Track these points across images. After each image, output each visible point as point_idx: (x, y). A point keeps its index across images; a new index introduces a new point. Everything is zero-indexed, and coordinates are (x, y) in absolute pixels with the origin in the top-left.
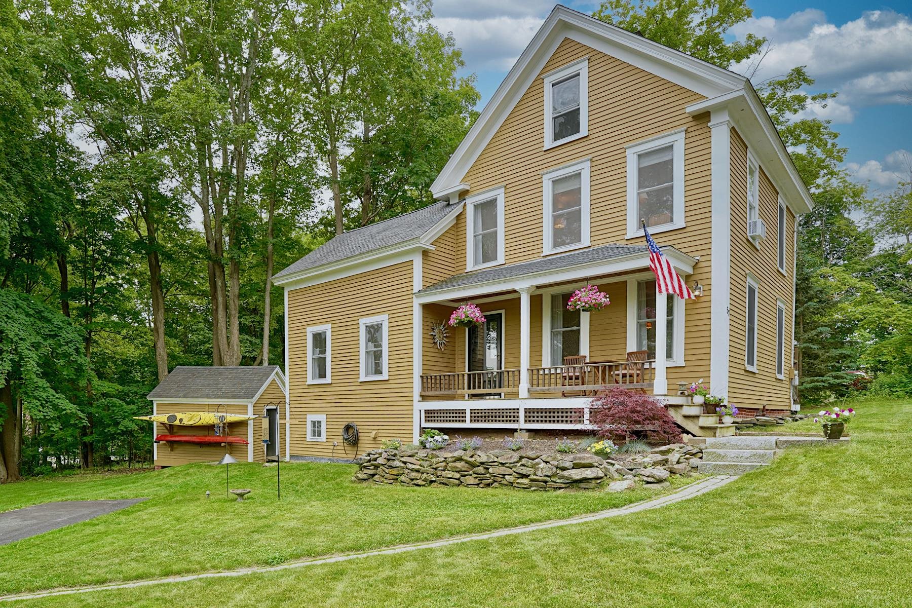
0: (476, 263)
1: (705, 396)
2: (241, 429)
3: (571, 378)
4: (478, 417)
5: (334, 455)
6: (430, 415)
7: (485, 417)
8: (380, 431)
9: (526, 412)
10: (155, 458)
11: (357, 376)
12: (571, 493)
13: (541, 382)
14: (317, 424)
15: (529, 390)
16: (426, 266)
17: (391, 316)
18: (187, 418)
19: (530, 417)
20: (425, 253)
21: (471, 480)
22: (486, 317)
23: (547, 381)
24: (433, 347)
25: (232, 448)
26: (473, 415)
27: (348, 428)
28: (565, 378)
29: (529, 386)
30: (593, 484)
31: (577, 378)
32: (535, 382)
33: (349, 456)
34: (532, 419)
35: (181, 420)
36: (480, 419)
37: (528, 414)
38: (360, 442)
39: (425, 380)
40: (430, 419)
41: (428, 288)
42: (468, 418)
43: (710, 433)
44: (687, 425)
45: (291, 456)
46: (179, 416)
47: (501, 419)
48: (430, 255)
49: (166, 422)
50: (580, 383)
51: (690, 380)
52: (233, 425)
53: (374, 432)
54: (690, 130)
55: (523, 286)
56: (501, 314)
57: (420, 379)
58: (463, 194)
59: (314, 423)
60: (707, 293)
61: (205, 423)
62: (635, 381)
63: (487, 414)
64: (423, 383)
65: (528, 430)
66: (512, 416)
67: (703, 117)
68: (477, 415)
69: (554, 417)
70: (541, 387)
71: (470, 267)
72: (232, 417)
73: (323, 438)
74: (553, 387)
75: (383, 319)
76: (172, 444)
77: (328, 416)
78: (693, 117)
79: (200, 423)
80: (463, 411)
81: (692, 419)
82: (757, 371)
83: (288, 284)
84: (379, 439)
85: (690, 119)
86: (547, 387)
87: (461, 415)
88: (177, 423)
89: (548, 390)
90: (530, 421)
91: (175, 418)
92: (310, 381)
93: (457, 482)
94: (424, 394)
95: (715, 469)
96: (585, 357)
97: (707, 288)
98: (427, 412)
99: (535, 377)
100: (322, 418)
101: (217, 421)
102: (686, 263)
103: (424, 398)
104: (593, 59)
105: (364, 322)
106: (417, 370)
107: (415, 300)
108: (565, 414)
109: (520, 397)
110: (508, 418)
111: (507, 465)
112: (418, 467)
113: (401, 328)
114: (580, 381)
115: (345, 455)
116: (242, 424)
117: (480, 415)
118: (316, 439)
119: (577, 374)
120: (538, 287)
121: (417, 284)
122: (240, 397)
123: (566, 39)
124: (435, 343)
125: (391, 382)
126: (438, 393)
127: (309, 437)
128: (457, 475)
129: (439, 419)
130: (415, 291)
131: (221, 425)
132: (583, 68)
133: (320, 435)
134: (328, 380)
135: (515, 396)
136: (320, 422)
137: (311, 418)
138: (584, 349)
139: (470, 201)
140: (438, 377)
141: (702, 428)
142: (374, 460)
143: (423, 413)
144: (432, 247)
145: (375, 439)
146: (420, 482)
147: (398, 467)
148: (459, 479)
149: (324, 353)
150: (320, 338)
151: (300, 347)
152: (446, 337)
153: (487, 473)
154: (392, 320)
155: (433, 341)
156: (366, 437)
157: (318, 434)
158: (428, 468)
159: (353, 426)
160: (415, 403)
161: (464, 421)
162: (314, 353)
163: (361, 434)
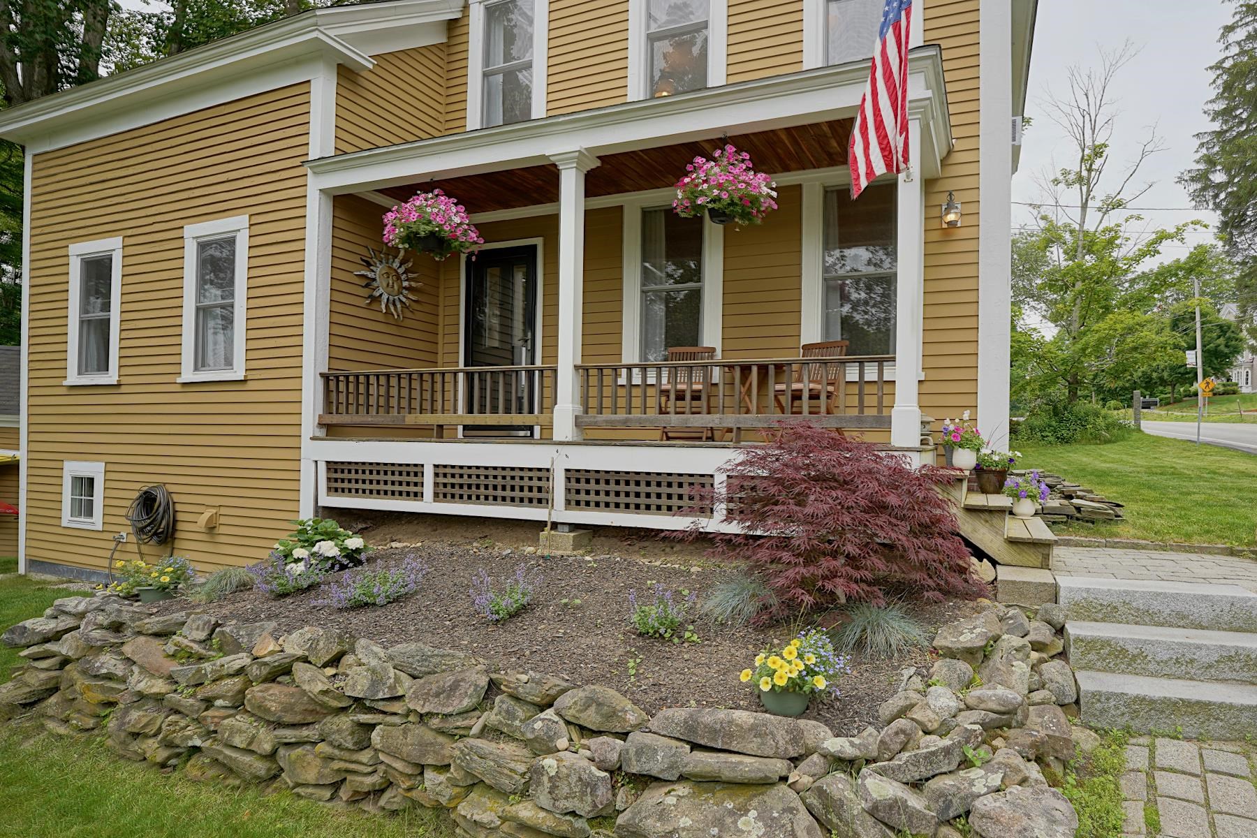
1: (978, 450)
3: (680, 396)
4: (453, 486)
6: (339, 475)
7: (470, 486)
8: (223, 511)
9: (568, 479)
11: (174, 368)
13: (607, 402)
15: (578, 423)
17: (255, 220)
19: (578, 492)
20: (348, 71)
22: (478, 226)
23: (622, 402)
24: (368, 306)
26: (441, 480)
27: (147, 501)
28: (665, 393)
29: (579, 409)
31: (696, 396)
32: (593, 403)
34: (583, 497)
36: (457, 491)
37: (574, 485)
38: (178, 535)
39: (332, 385)
40: (339, 485)
41: (342, 157)
42: (428, 489)
43: (1033, 557)
44: (975, 530)
47: (508, 493)
50: (705, 409)
51: (940, 413)
53: (207, 515)
55: (568, 148)
56: (534, 247)
57: (320, 383)
60: (970, 220)
62: (823, 409)
63: (474, 481)
64: (327, 391)
65: (575, 527)
66: (534, 486)
68: (451, 481)
69: (638, 495)
70: (607, 415)
73: (97, 521)
74: (636, 414)
75: (237, 224)
77: (110, 467)
80: (416, 470)
81: (986, 516)
83: (32, 138)
86: (621, 415)
87: (412, 479)
89: (625, 422)
90: (578, 503)
92: (73, 378)
93: (261, 768)
94: (335, 419)
95: (1135, 714)
96: (713, 350)
97: (971, 208)
98: (332, 466)
99: (593, 392)
100: (94, 469)
103: (331, 430)
105: (194, 231)
106: (314, 357)
107: (311, 179)
108: (664, 490)
109: (555, 439)
110: (526, 494)
111: (435, 722)
112: (159, 686)
114: (704, 402)
117: (457, 480)
118: (83, 522)
119: (695, 387)
121: (320, 141)
124: (375, 300)
125: (252, 385)
126: (362, 418)
129: (360, 486)
130: (311, 158)
133: (90, 513)
134: (112, 377)
136: (91, 481)
137: (74, 468)
138: (712, 334)
140: (362, 379)
141: (1013, 542)
142: (57, 636)
143: (322, 468)
144: (362, 57)
145: (211, 529)
146: (151, 747)
147: (109, 677)
148: (272, 756)
149: (106, 307)
150: (97, 270)
151: (53, 291)
152: (409, 289)
153: (364, 745)
154: (257, 230)
155: (365, 292)
156: (192, 523)
157: (87, 509)
158: (185, 700)
159: (160, 497)
160: (305, 442)
161: (418, 496)
162: (84, 309)
163: (180, 517)
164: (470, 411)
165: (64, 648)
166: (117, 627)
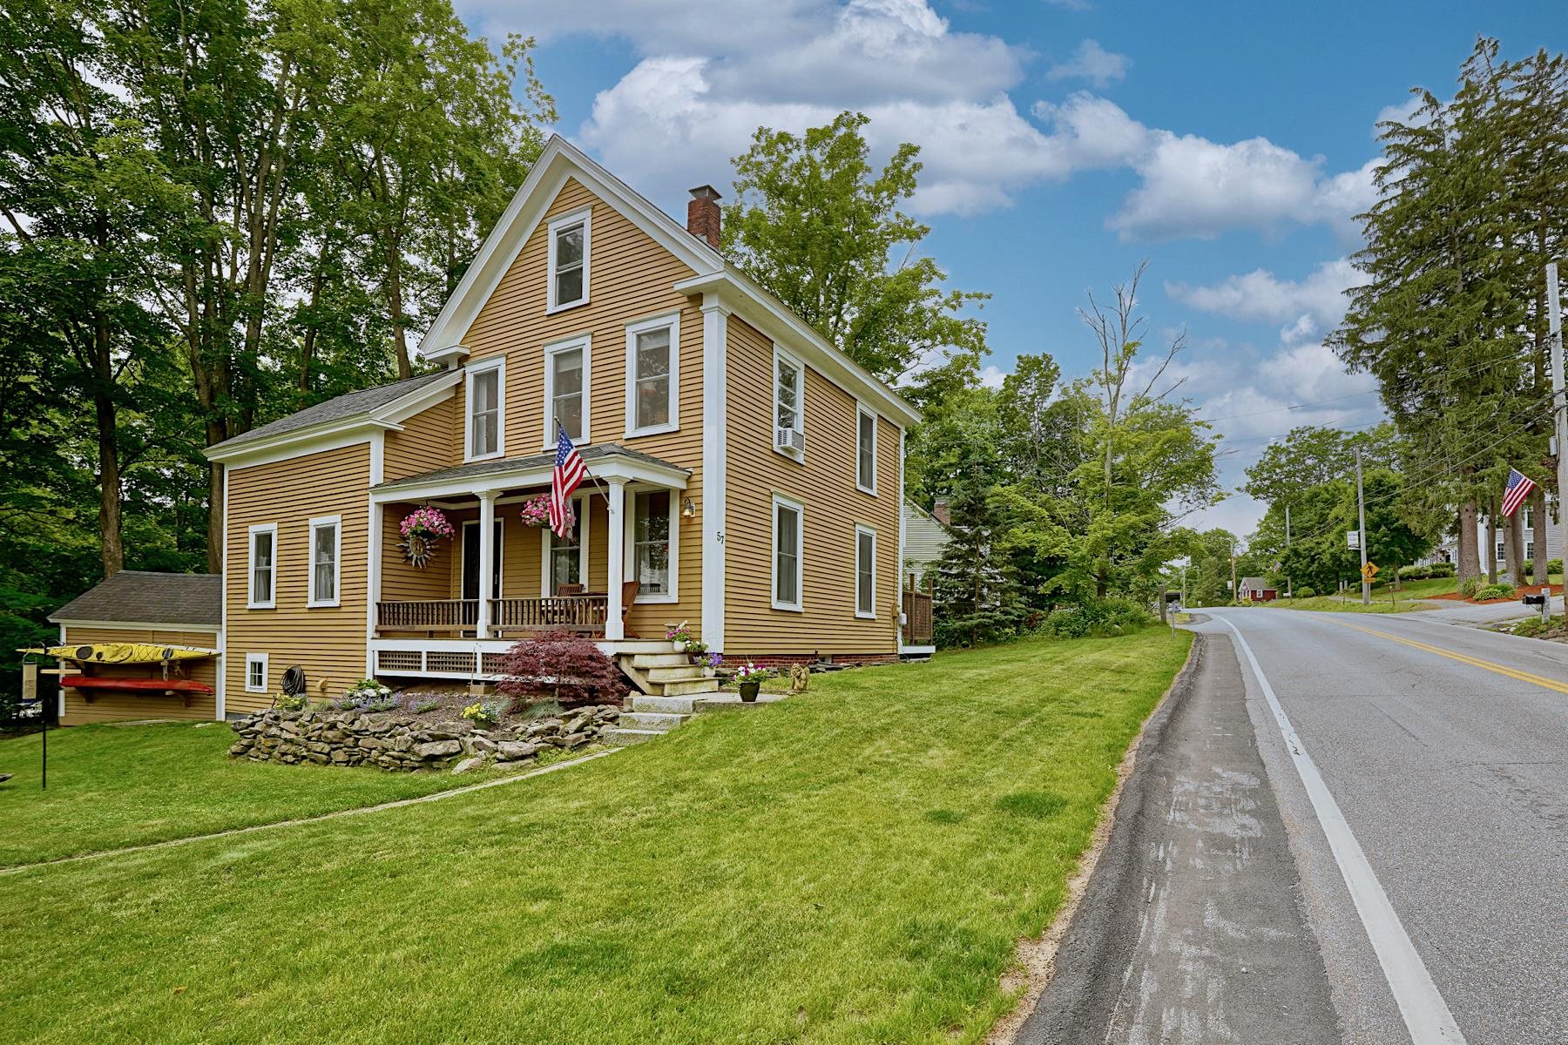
0: (476, 452)
2: (207, 670)
4: (435, 663)
6: (384, 658)
7: (442, 662)
8: (330, 680)
9: (483, 658)
10: (62, 713)
11: (305, 599)
14: (258, 667)
15: (487, 629)
16: (389, 451)
18: (108, 652)
19: (487, 664)
20: (390, 435)
21: (340, 756)
24: (404, 563)
25: (187, 698)
26: (432, 660)
27: (290, 674)
29: (489, 623)
32: (494, 619)
34: (489, 667)
35: (99, 655)
36: (435, 665)
37: (485, 661)
39: (383, 609)
40: (384, 663)
41: (392, 482)
42: (424, 665)
43: (658, 690)
45: (227, 714)
46: (97, 648)
47: (458, 666)
48: (401, 436)
49: (74, 656)
52: (190, 665)
53: (322, 681)
54: (685, 312)
56: (499, 523)
57: (376, 607)
58: (463, 360)
59: (254, 664)
61: (138, 660)
63: (444, 660)
64: (380, 613)
65: (484, 683)
66: (464, 661)
67: (696, 298)
68: (436, 660)
71: (468, 458)
72: (181, 652)
73: (264, 688)
75: (334, 519)
76: (89, 695)
78: (689, 297)
79: (130, 660)
80: (418, 654)
81: (642, 672)
82: (803, 610)
83: (230, 460)
84: (329, 690)
85: (685, 299)
87: (417, 660)
88: (93, 658)
90: (488, 670)
91: (90, 651)
92: (251, 605)
93: (325, 757)
94: (383, 628)
97: (699, 507)
98: (381, 653)
100: (263, 657)
101: (160, 657)
102: (674, 476)
103: (383, 634)
104: (597, 208)
105: (316, 522)
106: (373, 594)
107: (372, 497)
109: (479, 638)
110: (465, 666)
112: (293, 736)
113: (357, 534)
116: (209, 662)
117: (440, 660)
118: (257, 689)
120: (508, 493)
121: (376, 475)
122: (203, 622)
123: (571, 179)
124: (408, 560)
125: (343, 609)
127: (248, 687)
129: (394, 663)
130: (372, 485)
131: (165, 663)
132: (586, 217)
133: (260, 684)
134: (272, 604)
135: (471, 635)
136: (260, 665)
137: (252, 657)
138: (584, 576)
139: (471, 369)
141: (652, 684)
142: (253, 725)
143: (377, 654)
144: (394, 425)
145: (323, 690)
146: (290, 758)
147: (274, 736)
148: (328, 754)
149: (269, 563)
150: (264, 542)
151: (239, 552)
152: (431, 550)
153: (356, 746)
154: (345, 523)
155: (403, 555)
156: (314, 686)
157: (258, 681)
158: (301, 739)
159: (297, 670)
160: (369, 641)
161: (420, 668)
162: (257, 563)
163: (308, 683)
164: (465, 623)
165: (257, 728)
166: (277, 718)
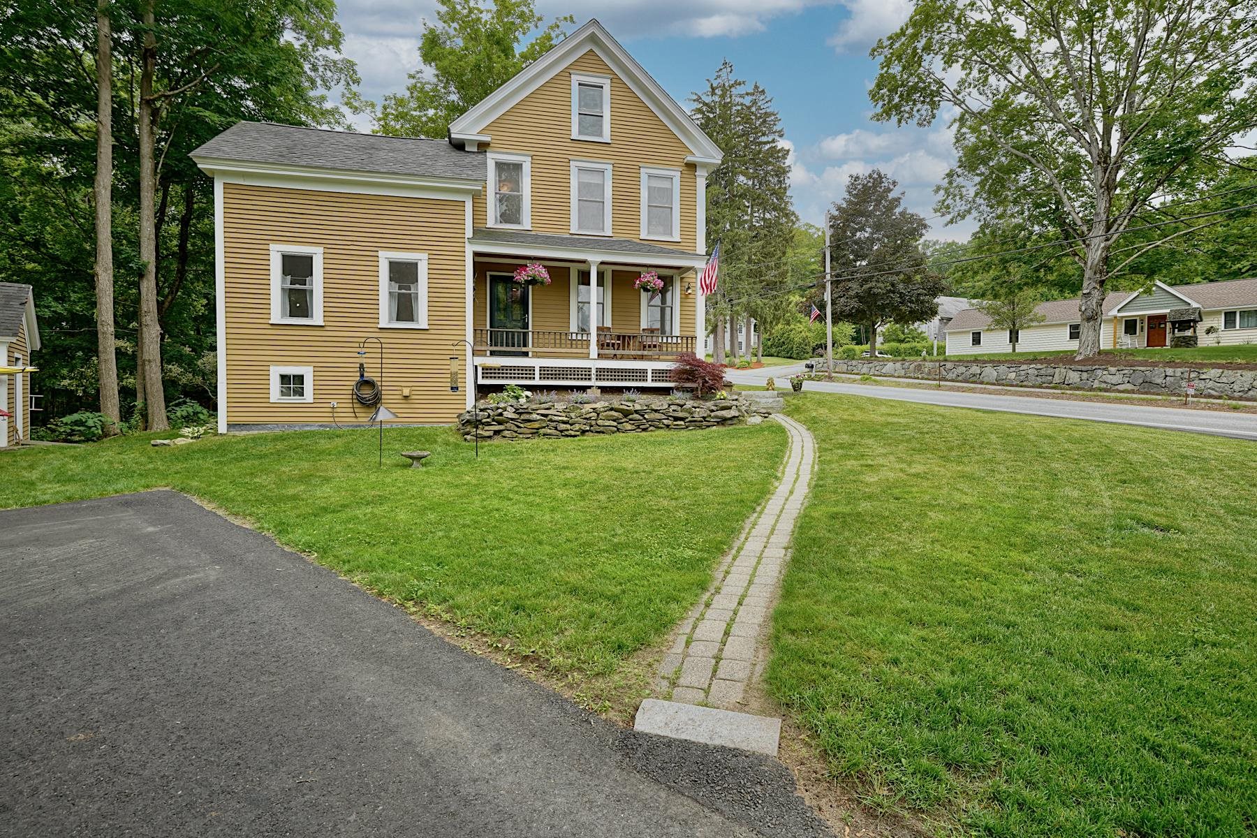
5: (336, 419)
8: (415, 388)
11: (376, 321)
12: (721, 429)
14: (293, 379)
17: (432, 257)
30: (735, 421)
33: (360, 420)
38: (383, 401)
45: (231, 426)
53: (406, 390)
54: (684, 172)
55: (594, 258)
58: (483, 146)
59: (286, 377)
66: (585, 374)
67: (690, 166)
68: (546, 372)
71: (491, 224)
73: (308, 397)
75: (418, 257)
77: (317, 369)
78: (686, 164)
83: (224, 173)
84: (414, 397)
85: (683, 164)
92: (276, 319)
100: (305, 370)
105: (387, 255)
106: (469, 322)
107: (467, 245)
110: (582, 377)
113: (447, 272)
115: (354, 420)
118: (293, 399)
120: (608, 264)
123: (592, 51)
125: (432, 331)
127: (276, 397)
128: (615, 424)
132: (605, 83)
133: (300, 394)
134: (316, 321)
135: (587, 357)
136: (300, 377)
137: (278, 370)
139: (491, 157)
143: (479, 368)
151: (253, 268)
154: (433, 262)
156: (392, 395)
157: (294, 392)
160: (469, 358)
161: (531, 378)
